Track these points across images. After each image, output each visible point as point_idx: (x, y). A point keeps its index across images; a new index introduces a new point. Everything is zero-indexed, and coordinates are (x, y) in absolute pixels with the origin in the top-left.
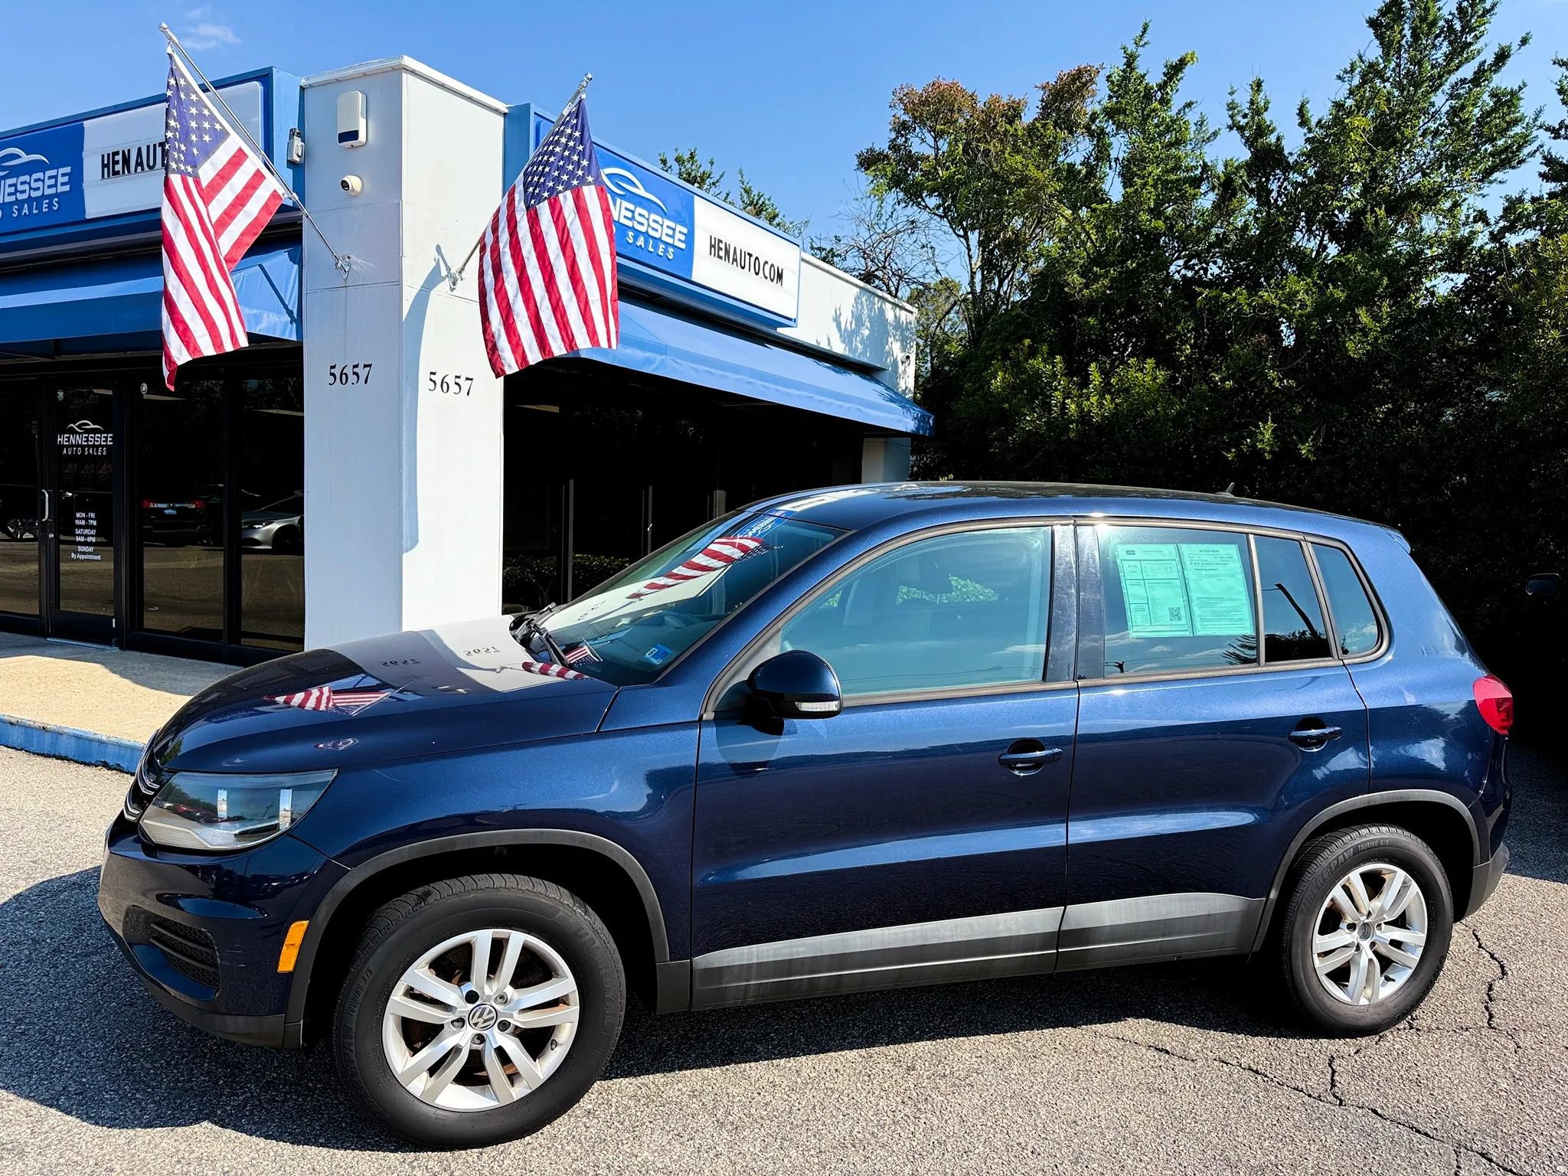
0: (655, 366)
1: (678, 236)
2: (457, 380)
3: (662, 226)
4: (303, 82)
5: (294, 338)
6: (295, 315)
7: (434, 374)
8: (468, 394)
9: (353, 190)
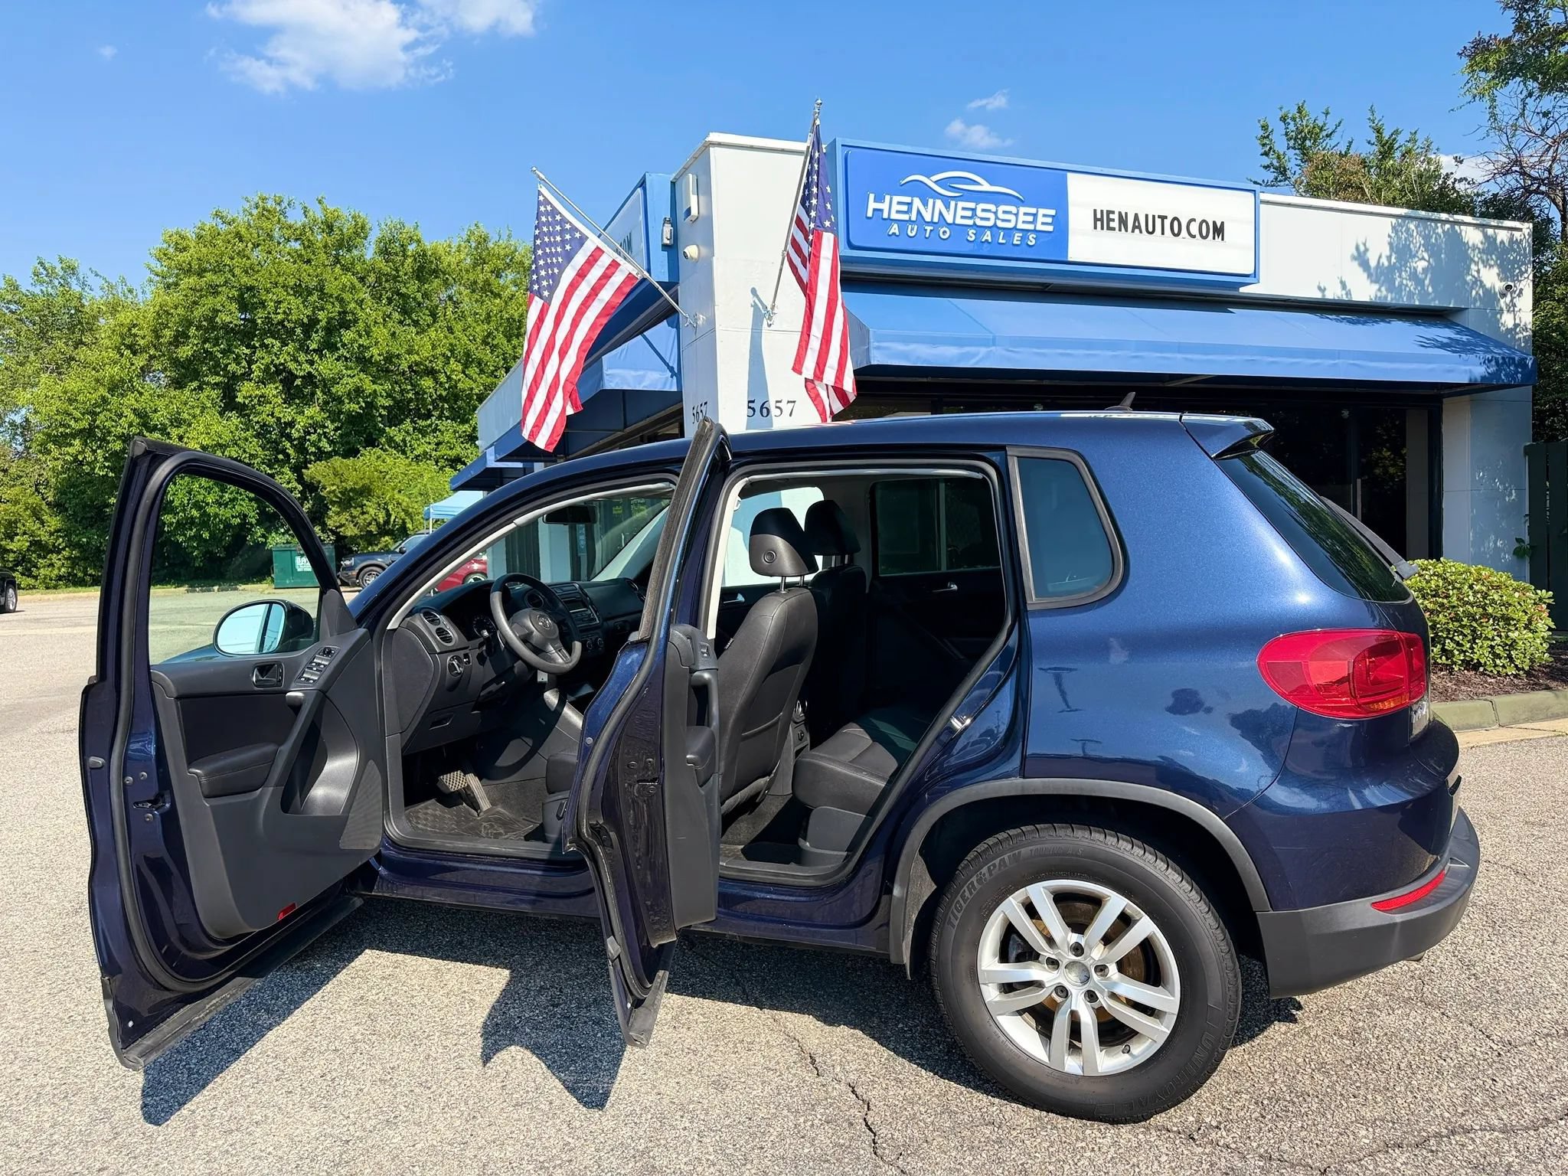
0: (977, 358)
1: (1040, 219)
2: (778, 405)
3: (1016, 215)
4: (672, 177)
5: (675, 389)
6: (676, 371)
7: (753, 402)
8: (791, 415)
9: (692, 258)
